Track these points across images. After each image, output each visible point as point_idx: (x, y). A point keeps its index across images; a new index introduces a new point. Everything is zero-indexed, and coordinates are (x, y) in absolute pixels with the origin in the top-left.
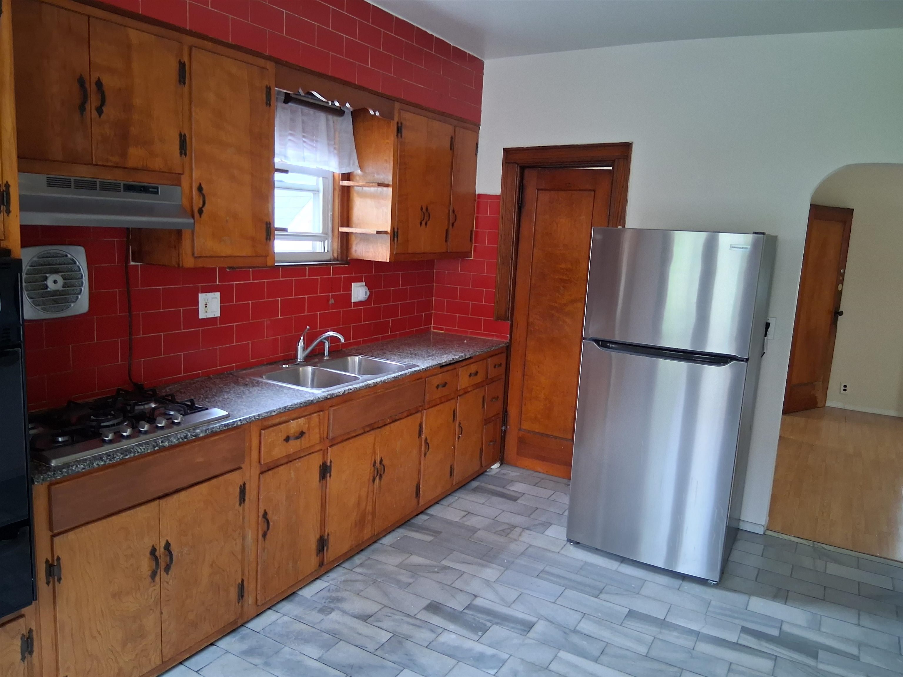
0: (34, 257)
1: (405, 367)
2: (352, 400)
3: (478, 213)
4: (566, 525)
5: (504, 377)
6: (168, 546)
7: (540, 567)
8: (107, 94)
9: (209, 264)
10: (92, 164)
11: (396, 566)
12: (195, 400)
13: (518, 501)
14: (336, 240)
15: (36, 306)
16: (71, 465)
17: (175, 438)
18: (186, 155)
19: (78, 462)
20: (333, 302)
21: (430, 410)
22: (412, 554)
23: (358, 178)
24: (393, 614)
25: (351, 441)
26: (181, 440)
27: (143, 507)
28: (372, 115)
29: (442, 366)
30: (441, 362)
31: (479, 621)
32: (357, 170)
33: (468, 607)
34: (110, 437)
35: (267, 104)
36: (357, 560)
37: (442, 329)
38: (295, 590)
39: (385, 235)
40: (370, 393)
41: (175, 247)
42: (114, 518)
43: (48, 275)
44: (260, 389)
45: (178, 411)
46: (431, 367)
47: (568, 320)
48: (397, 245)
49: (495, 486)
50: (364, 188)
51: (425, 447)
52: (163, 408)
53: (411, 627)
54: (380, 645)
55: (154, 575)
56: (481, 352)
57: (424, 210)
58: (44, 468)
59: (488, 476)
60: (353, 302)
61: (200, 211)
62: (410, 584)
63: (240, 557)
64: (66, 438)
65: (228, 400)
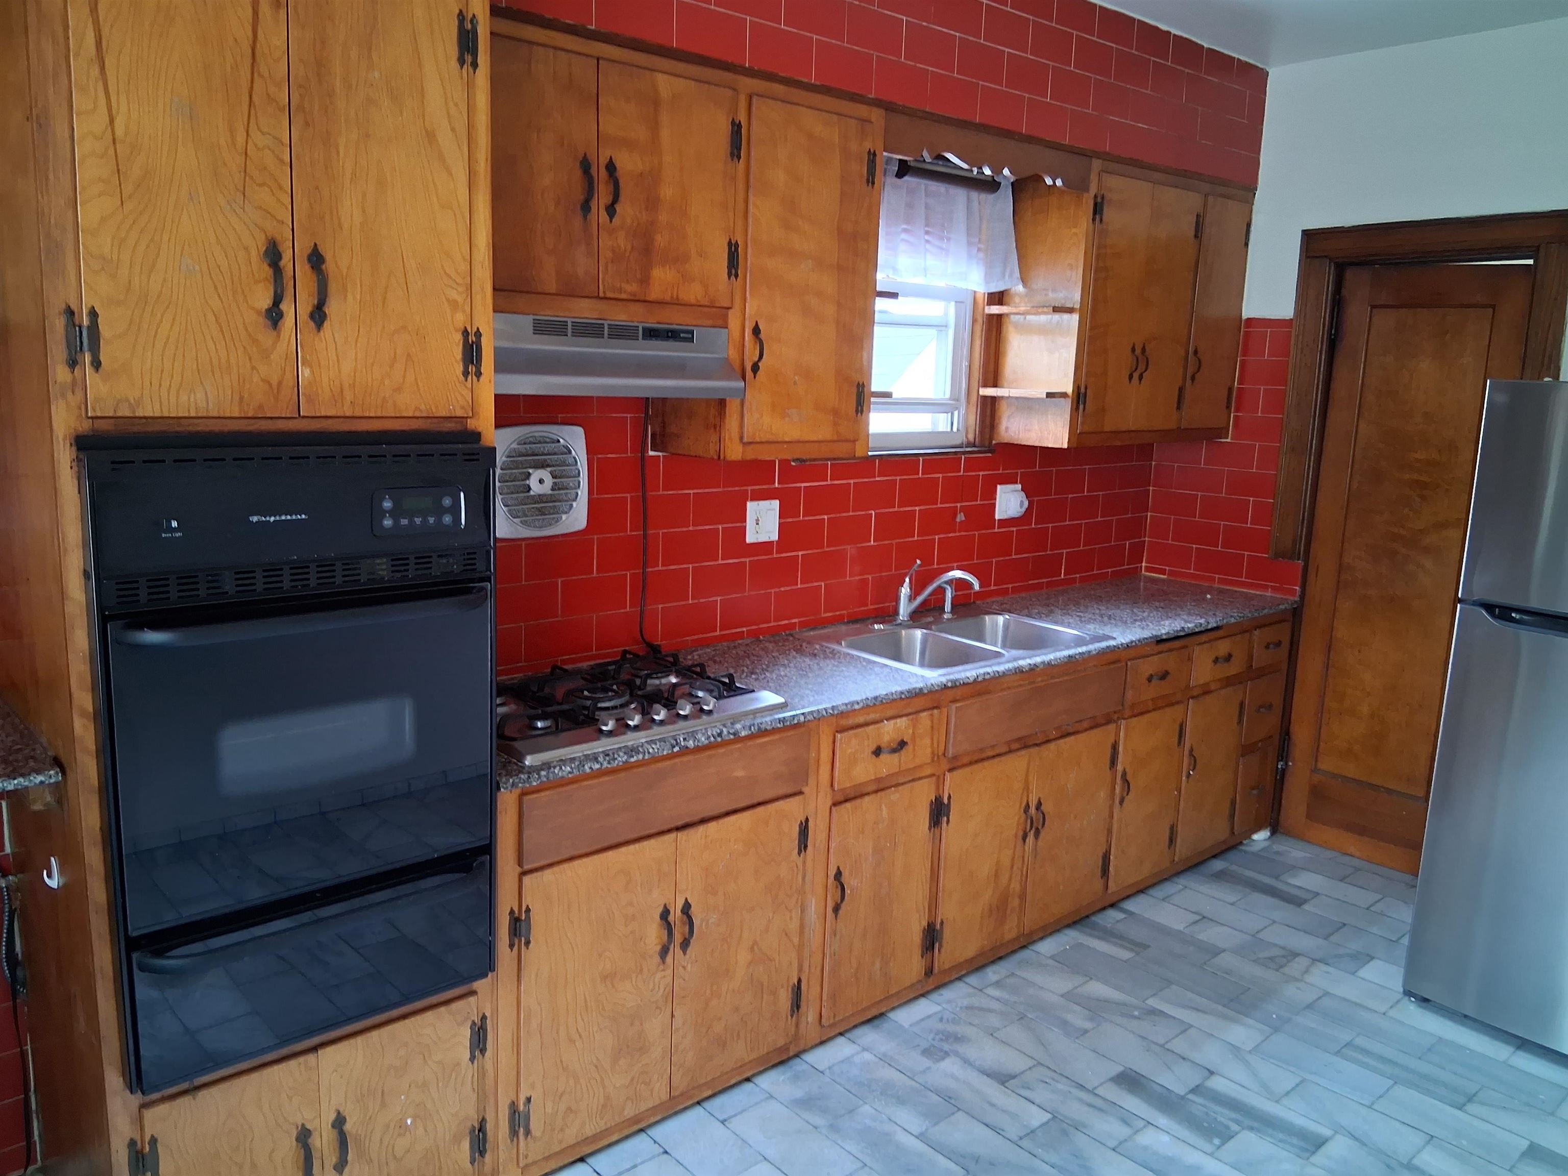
0: (511, 444)
1: (1088, 639)
2: (989, 692)
3: (1244, 355)
4: (1403, 962)
5: (1284, 666)
6: (687, 906)
7: (1345, 1036)
8: (622, 184)
9: (765, 455)
10: (598, 297)
11: (1062, 996)
12: (735, 675)
13: (1306, 907)
14: (973, 409)
15: (514, 518)
16: (552, 765)
17: (703, 734)
18: (736, 276)
19: (562, 762)
20: (963, 519)
21: (1135, 719)
22: (1091, 979)
23: (1017, 300)
24: (1053, 1079)
25: (986, 763)
26: (712, 739)
27: (652, 842)
28: (1050, 186)
29: (1160, 641)
30: (1159, 634)
31: (1216, 1119)
32: (1018, 285)
33: (1195, 1090)
34: (610, 726)
35: (868, 181)
36: (993, 973)
37: (1163, 572)
38: (884, 1010)
39: (1062, 399)
40: (1022, 683)
41: (715, 427)
42: (610, 854)
43: (531, 471)
44: (836, 663)
45: (710, 691)
46: (1139, 641)
47: (1428, 563)
48: (1084, 416)
49: (1259, 873)
50: (1029, 317)
51: (1123, 789)
52: (688, 686)
53: (1086, 1108)
54: (1029, 1131)
55: (664, 952)
56: (1240, 617)
57: (1138, 351)
58: (515, 767)
59: (1246, 852)
60: (999, 520)
61: (755, 368)
62: (1086, 1032)
63: (796, 940)
64: (547, 723)
65: (786, 678)
